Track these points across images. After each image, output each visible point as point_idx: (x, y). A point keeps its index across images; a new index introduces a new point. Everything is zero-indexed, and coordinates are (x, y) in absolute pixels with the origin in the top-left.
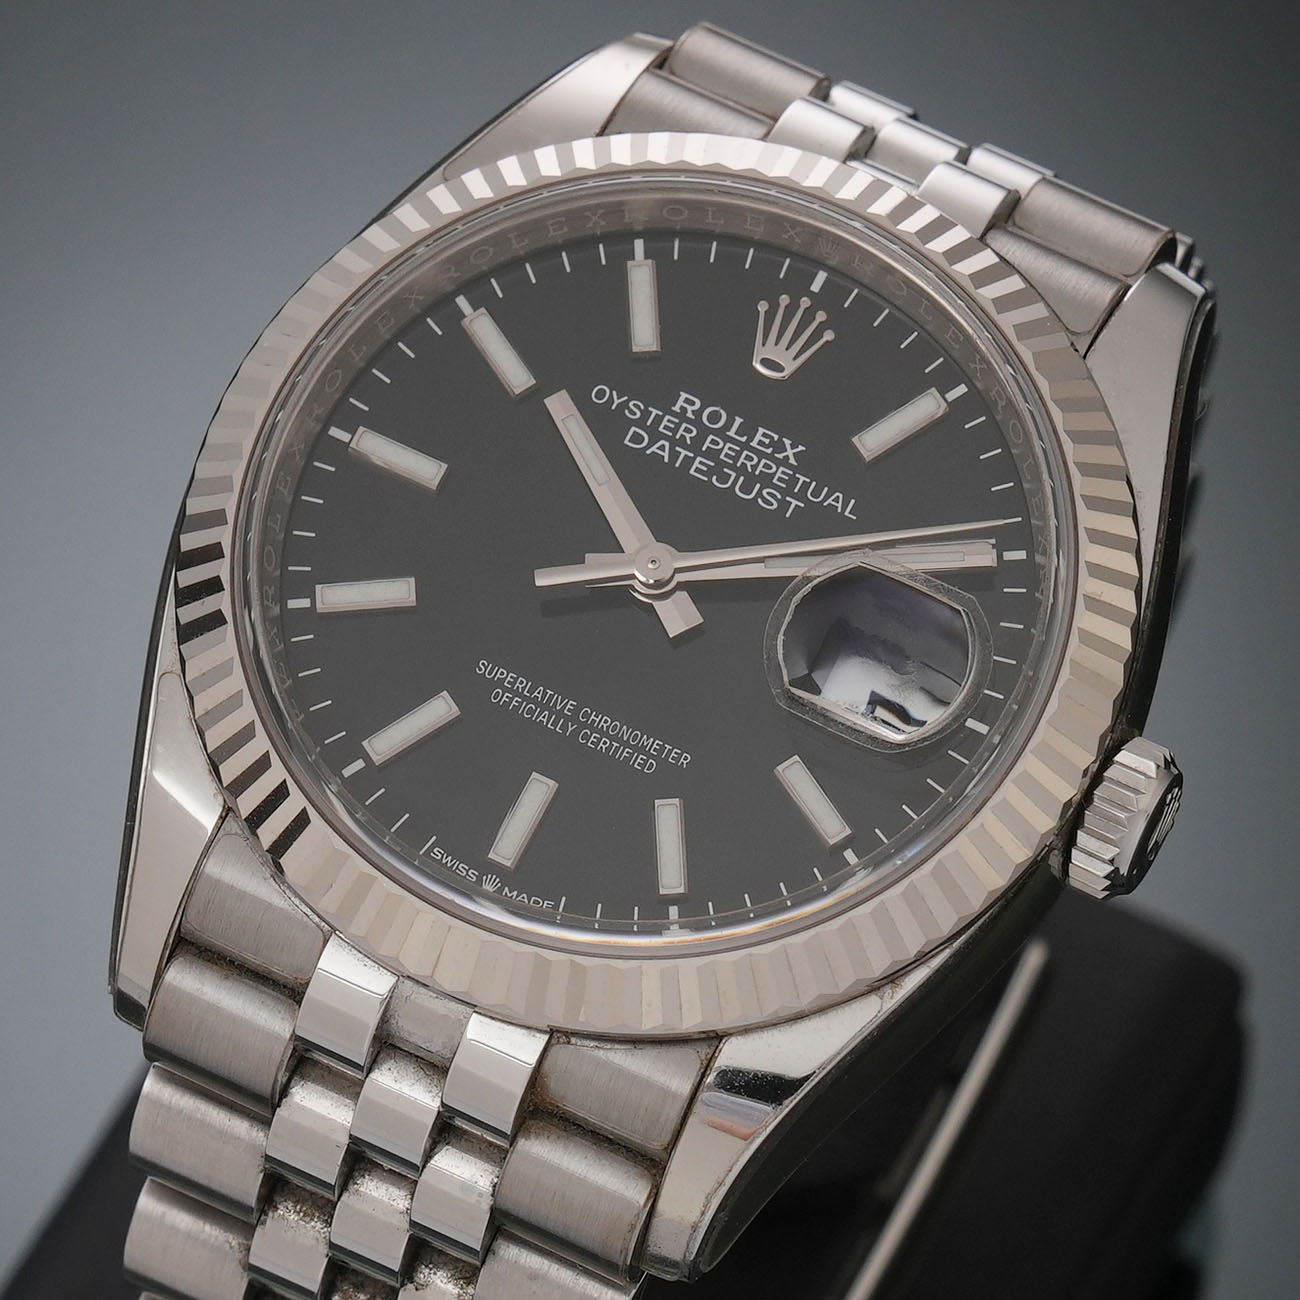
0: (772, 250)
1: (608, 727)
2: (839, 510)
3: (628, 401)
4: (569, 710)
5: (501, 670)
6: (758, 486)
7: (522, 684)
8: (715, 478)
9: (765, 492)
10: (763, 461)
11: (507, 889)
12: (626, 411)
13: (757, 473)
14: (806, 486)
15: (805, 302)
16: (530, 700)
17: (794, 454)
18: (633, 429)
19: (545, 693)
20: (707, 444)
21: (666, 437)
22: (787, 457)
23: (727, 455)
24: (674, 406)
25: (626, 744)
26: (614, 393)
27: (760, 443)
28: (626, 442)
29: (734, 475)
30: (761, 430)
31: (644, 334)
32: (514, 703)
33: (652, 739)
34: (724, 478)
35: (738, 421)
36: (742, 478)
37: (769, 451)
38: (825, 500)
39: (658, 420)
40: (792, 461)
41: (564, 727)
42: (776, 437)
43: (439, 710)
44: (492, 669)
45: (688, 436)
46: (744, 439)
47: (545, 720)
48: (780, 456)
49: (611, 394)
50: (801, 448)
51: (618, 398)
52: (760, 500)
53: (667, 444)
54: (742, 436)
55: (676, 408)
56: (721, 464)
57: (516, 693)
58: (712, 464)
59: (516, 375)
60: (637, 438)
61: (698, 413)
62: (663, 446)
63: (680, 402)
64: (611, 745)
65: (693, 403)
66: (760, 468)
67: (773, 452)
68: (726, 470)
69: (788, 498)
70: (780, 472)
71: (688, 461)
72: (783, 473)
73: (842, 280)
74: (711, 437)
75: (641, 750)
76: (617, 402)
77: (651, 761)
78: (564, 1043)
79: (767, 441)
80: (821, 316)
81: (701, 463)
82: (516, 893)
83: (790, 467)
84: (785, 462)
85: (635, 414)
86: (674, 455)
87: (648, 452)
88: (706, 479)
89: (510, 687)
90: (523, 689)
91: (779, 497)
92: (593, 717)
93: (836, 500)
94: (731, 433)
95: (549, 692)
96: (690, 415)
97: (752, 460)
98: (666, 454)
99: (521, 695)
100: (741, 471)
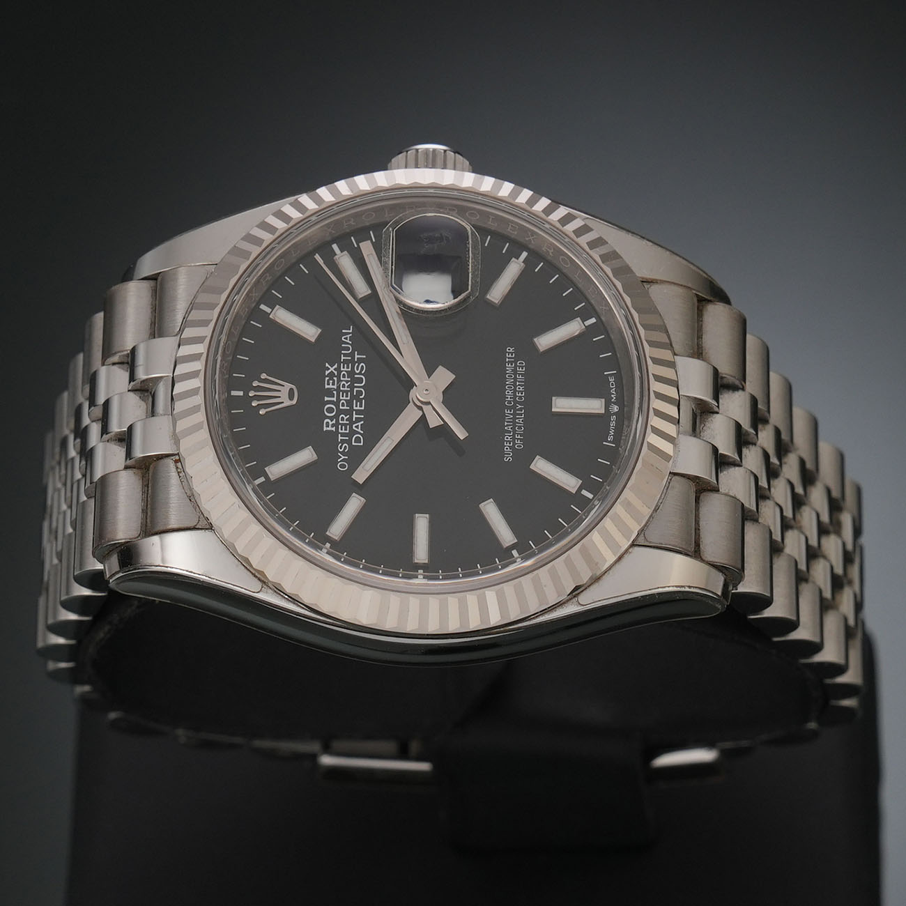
1: (511, 390)
2: (351, 335)
3: (340, 452)
4: (511, 411)
5: (505, 450)
6: (356, 376)
7: (508, 437)
8: (361, 397)
9: (358, 372)
10: (342, 379)
11: (613, 400)
12: (346, 451)
13: (349, 379)
14: (345, 355)
15: (252, 394)
16: (514, 431)
17: (332, 367)
18: (353, 444)
19: (507, 425)
20: (345, 408)
21: (351, 427)
22: (335, 369)
23: (347, 396)
24: (333, 431)
25: (515, 379)
27: (333, 384)
28: (362, 444)
29: (355, 389)
30: (327, 386)
31: (306, 456)
32: (519, 437)
33: (507, 368)
34: (360, 393)
35: (326, 399)
36: (356, 385)
37: (335, 379)
38: (348, 343)
39: (343, 435)
40: (336, 366)
41: (521, 409)
42: (327, 378)
43: (542, 466)
44: (507, 454)
45: (345, 418)
46: (335, 392)
47: (521, 420)
48: (336, 373)
49: (340, 461)
50: (327, 365)
51: (341, 456)
52: (363, 372)
53: (354, 426)
54: (334, 394)
55: (334, 429)
56: (353, 397)
57: (514, 438)
58: (355, 401)
59: (354, 504)
60: (358, 440)
61: (331, 418)
62: (356, 427)
63: (329, 429)
64: (519, 385)
65: (328, 423)
66: (346, 379)
67: (335, 377)
68: (355, 394)
69: (356, 360)
70: (344, 369)
71: (358, 412)
72: (344, 368)
73: (230, 384)
74: (341, 408)
75: (515, 371)
76: (343, 457)
77: (518, 364)
79: (331, 382)
80: (255, 384)
81: (356, 406)
82: (612, 396)
83: (339, 366)
84: (338, 369)
85: (345, 446)
86: (358, 420)
87: (362, 432)
88: (363, 400)
89: (511, 442)
90: (510, 436)
91: (357, 364)
92: (509, 399)
93: (347, 339)
94: (335, 399)
95: (506, 424)
96: (334, 422)
97: (344, 384)
98: (359, 424)
99: (514, 435)
100: (352, 387)
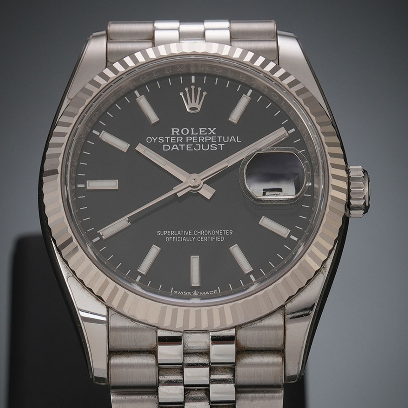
0: (175, 77)
1: (204, 233)
2: (235, 141)
3: (158, 138)
4: (190, 234)
5: (165, 231)
6: (208, 145)
7: (173, 232)
8: (195, 149)
9: (211, 146)
10: (206, 137)
11: (201, 293)
12: (159, 141)
13: (206, 141)
14: (222, 139)
15: (193, 87)
16: (178, 236)
17: (213, 131)
18: (164, 145)
20: (187, 140)
21: (175, 144)
22: (212, 133)
23: (195, 141)
24: (172, 133)
25: (212, 236)
26: (153, 138)
27: (202, 133)
28: (164, 150)
29: (200, 145)
30: (200, 129)
31: (153, 117)
32: (174, 239)
33: (218, 231)
34: (198, 147)
35: (192, 129)
36: (203, 145)
37: (206, 134)
38: (229, 140)
39: (170, 139)
40: (214, 133)
41: (192, 239)
42: (206, 129)
43: (154, 251)
44: (162, 232)
45: (180, 140)
46: (197, 134)
47: (185, 240)
48: (210, 134)
49: (152, 138)
50: (214, 129)
51: (155, 139)
52: (211, 149)
53: (176, 145)
54: (196, 133)
55: (173, 134)
56: (194, 144)
57: (172, 236)
58: (192, 145)
59: (123, 146)
60: (167, 148)
61: (180, 132)
63: (173, 132)
64: (208, 238)
65: (177, 130)
66: (206, 140)
67: (207, 134)
68: (197, 145)
69: (219, 145)
70: (212, 138)
71: (185, 147)
72: (213, 138)
73: (199, 76)
74: (187, 138)
75: (217, 235)
76: (155, 140)
77: (221, 237)
78: (240, 328)
79: (204, 131)
80: (199, 89)
81: (188, 146)
82: (204, 293)
83: (214, 135)
84: (212, 135)
85: (162, 141)
86: (180, 147)
87: (172, 150)
88: (192, 150)
89: (170, 235)
90: (174, 234)
91: (216, 145)
92: (198, 232)
93: (233, 139)
94: (192, 134)
95: (182, 231)
96: (178, 134)
97: (202, 138)
98: (177, 148)
99: (174, 236)
100: (201, 143)
